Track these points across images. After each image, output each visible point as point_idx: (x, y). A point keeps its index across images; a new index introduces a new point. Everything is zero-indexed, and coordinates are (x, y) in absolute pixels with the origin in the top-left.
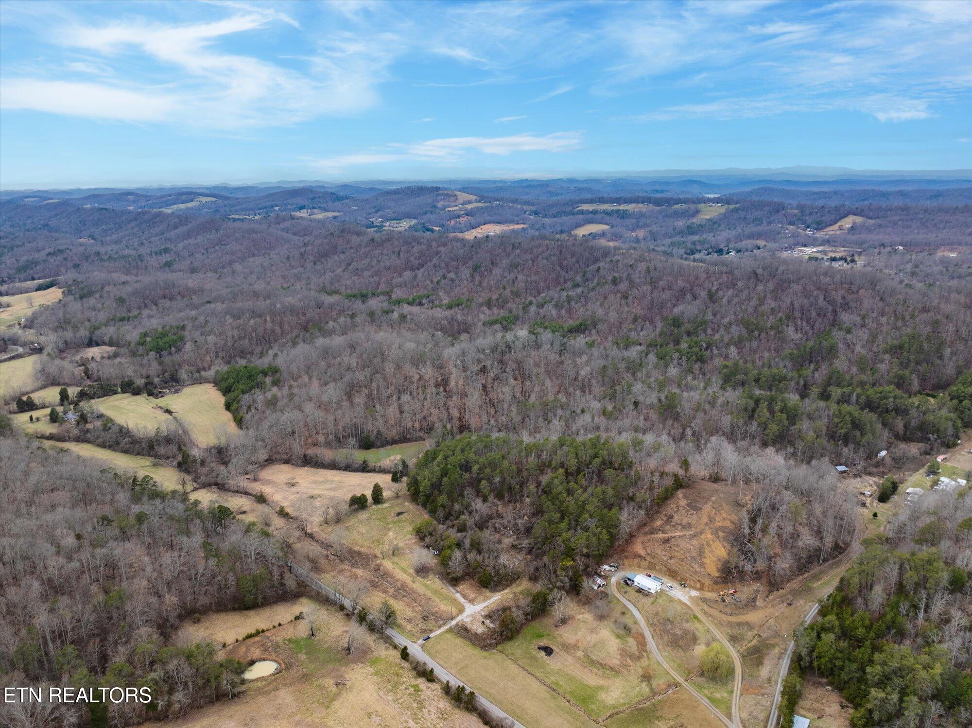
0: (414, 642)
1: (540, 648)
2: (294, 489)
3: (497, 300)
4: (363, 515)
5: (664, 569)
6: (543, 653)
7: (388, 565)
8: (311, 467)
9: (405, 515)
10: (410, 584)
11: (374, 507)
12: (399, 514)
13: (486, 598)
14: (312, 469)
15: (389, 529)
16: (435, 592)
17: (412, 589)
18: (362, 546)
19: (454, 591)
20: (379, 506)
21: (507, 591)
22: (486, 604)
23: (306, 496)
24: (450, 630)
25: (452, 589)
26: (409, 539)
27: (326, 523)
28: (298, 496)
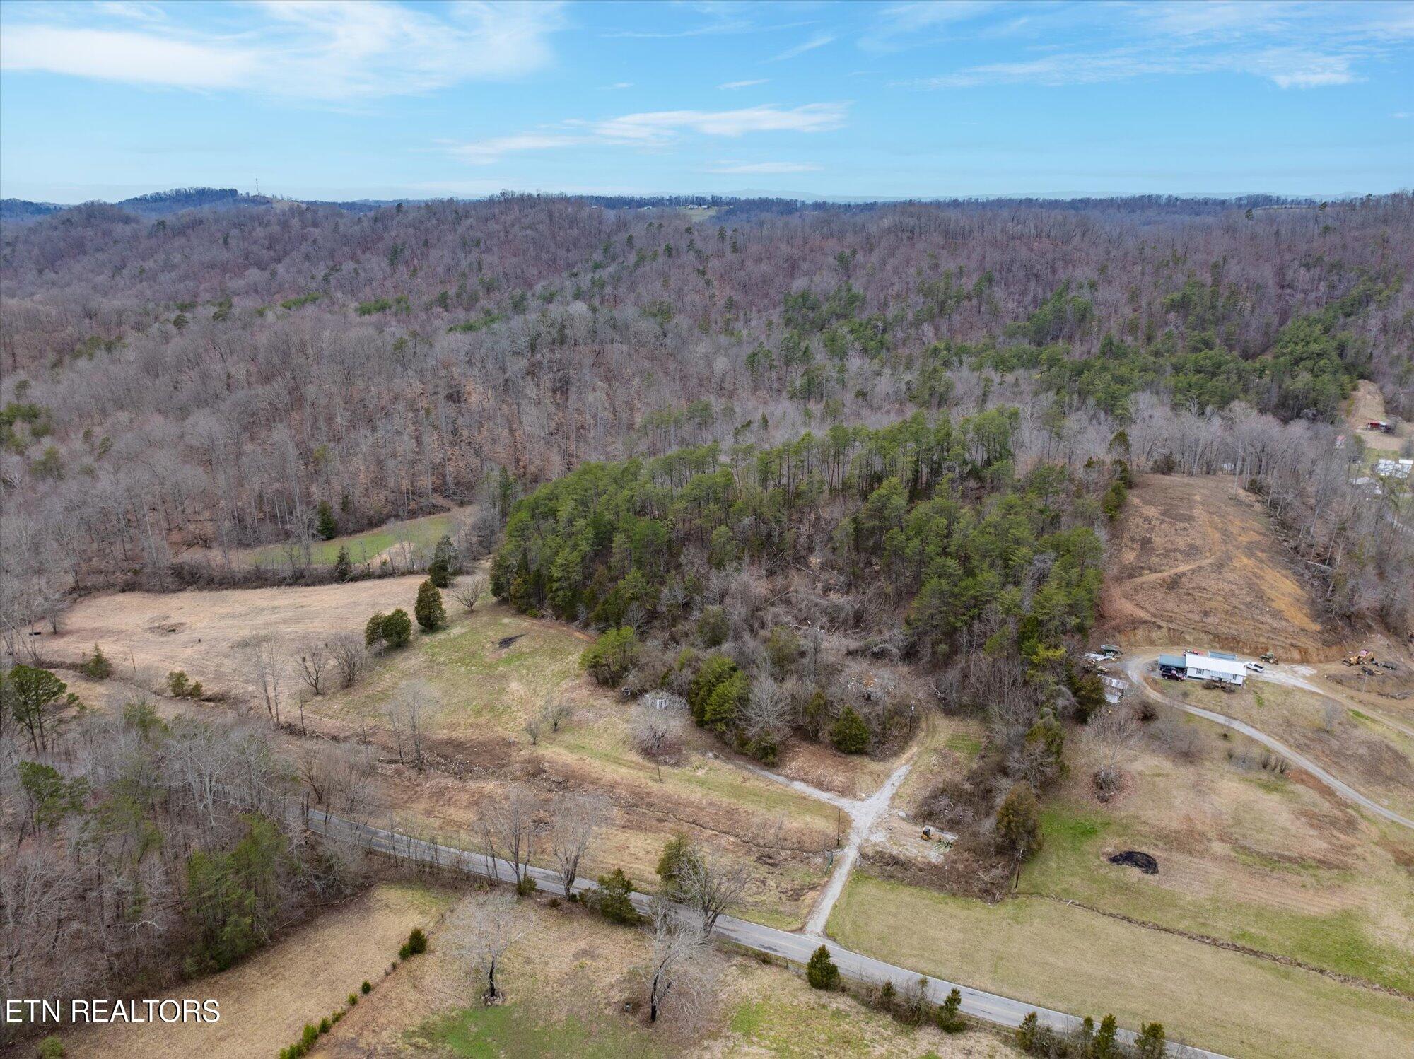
0: (801, 930)
1: (1115, 860)
2: (182, 637)
3: (459, 295)
4: (410, 661)
5: (1205, 637)
6: (1133, 873)
7: (556, 754)
8: (200, 589)
9: (523, 641)
10: (655, 787)
11: (426, 639)
12: (506, 643)
13: (879, 780)
14: (205, 594)
15: (503, 677)
16: (736, 791)
17: (667, 798)
18: (454, 726)
19: (781, 779)
20: (441, 636)
21: (914, 750)
22: (887, 791)
23: (225, 646)
24: (859, 874)
25: (770, 775)
26: (572, 689)
27: (318, 693)
28: (202, 647)
